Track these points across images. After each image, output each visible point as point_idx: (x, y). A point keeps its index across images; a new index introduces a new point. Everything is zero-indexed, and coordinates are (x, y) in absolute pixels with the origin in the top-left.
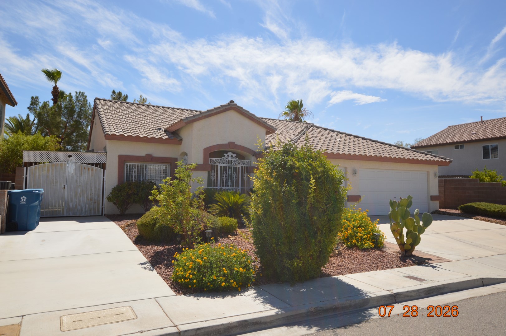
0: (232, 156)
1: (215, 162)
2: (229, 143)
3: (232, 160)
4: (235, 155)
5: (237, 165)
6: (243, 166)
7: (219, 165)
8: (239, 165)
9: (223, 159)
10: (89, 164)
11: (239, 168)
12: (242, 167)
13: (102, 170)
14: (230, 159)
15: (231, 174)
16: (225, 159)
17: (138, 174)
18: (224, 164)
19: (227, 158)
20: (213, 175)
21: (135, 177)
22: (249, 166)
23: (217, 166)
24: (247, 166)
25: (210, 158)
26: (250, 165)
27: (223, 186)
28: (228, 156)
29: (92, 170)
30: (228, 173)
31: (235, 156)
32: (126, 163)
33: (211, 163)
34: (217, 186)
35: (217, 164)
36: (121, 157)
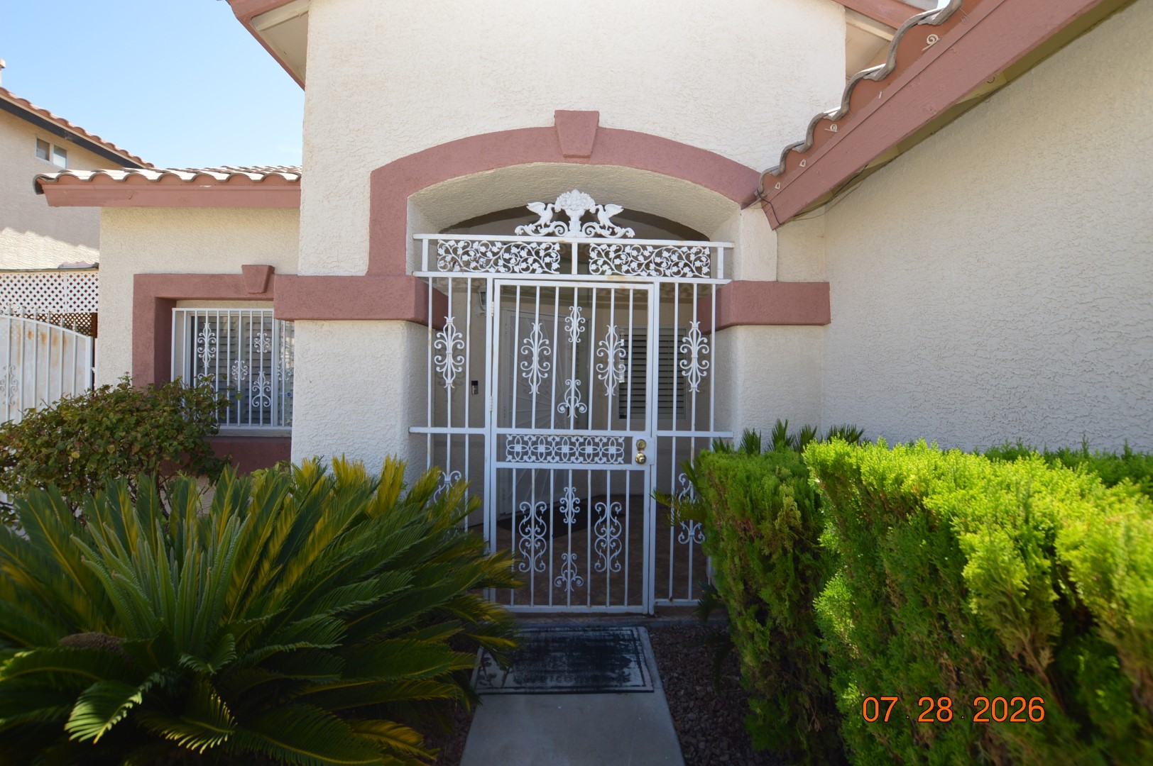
0: (588, 218)
1: (467, 264)
2: (563, 117)
3: (592, 241)
4: (615, 209)
5: (629, 277)
6: (677, 280)
7: (496, 279)
8: (644, 277)
9: (519, 239)
10: (40, 317)
11: (642, 297)
12: (666, 289)
13: (88, 339)
14: (575, 236)
15: (585, 337)
16: (535, 238)
17: (223, 352)
18: (526, 275)
19: (549, 235)
20: (449, 351)
21: (212, 367)
22: (720, 280)
23: (479, 288)
24: (705, 280)
25: (426, 237)
26: (726, 276)
27: (524, 422)
28: (562, 217)
29: (53, 341)
30: (563, 336)
31: (613, 219)
32: (174, 310)
33: (432, 267)
34: (478, 421)
35: (478, 274)
36: (141, 282)
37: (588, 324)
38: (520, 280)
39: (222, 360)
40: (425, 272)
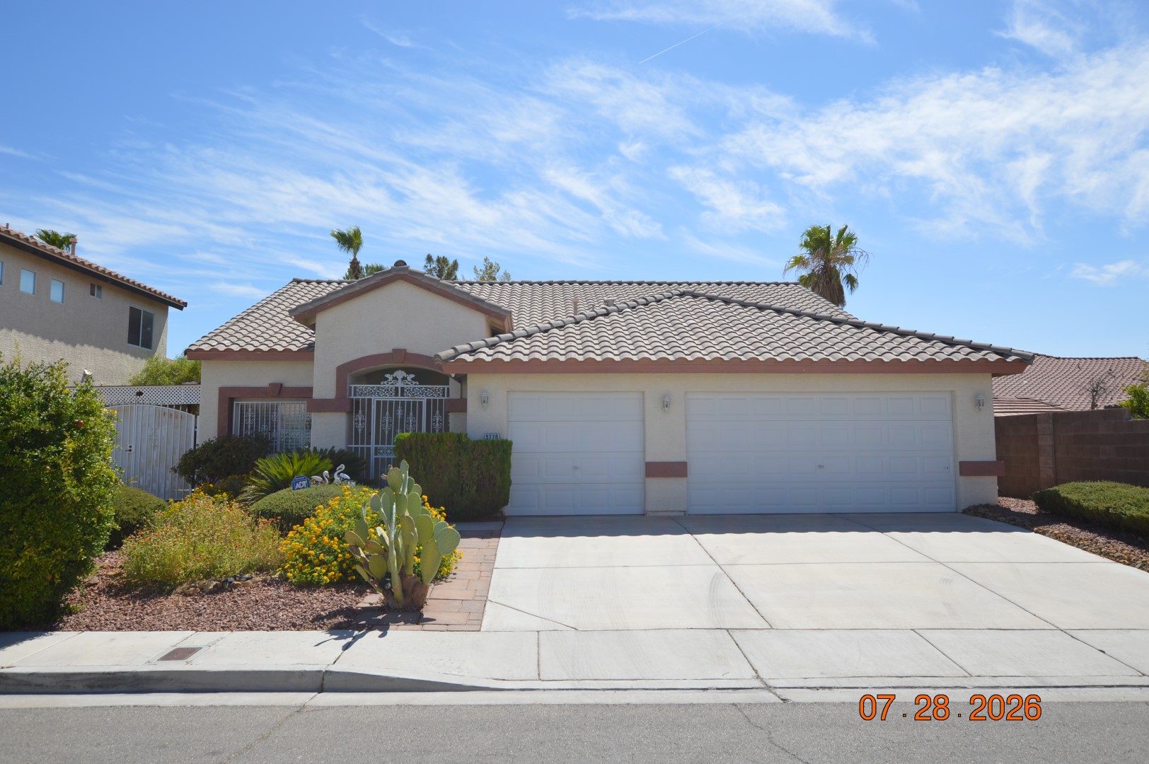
0: (404, 379)
1: (366, 394)
2: (396, 351)
3: (405, 386)
4: (412, 376)
5: (417, 397)
6: (432, 398)
7: (375, 399)
8: (421, 397)
9: (382, 386)
10: (171, 406)
11: (421, 403)
12: (428, 401)
13: (194, 416)
14: (400, 384)
15: (403, 416)
16: (387, 386)
17: (257, 421)
18: (384, 397)
19: (392, 384)
20: (360, 421)
21: (252, 428)
22: (446, 398)
23: (370, 400)
24: (442, 398)
25: (353, 386)
26: (448, 396)
27: (383, 443)
28: (395, 378)
29: (176, 417)
30: (396, 416)
31: (412, 379)
32: (235, 403)
33: (355, 395)
34: (369, 443)
35: (369, 397)
36: (223, 391)
37: (404, 412)
38: (382, 399)
39: (257, 424)
40: (352, 397)
